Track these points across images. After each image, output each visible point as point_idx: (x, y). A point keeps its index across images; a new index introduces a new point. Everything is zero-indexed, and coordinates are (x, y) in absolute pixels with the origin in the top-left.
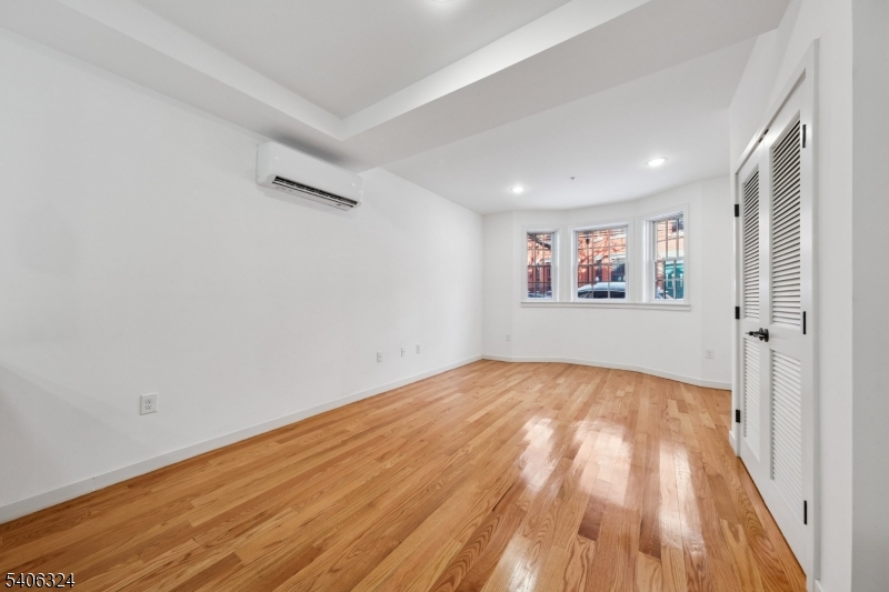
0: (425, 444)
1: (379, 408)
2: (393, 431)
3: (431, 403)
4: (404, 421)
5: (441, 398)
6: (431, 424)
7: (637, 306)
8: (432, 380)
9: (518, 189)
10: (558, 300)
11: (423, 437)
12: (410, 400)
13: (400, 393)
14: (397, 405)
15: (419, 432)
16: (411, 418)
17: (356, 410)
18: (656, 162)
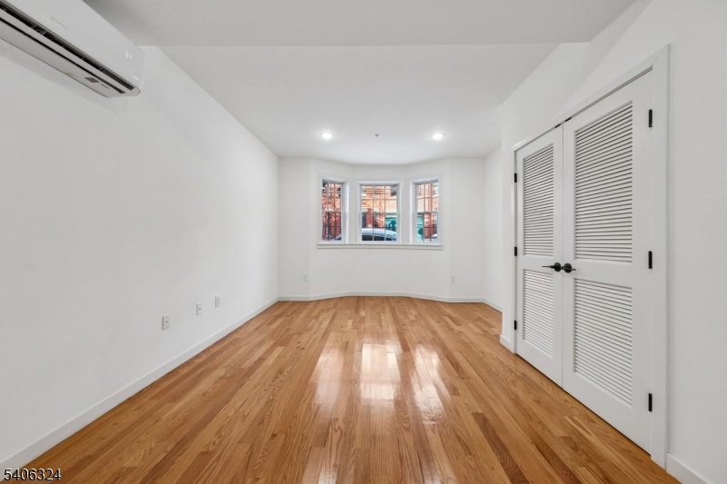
0: (281, 438)
1: (176, 399)
2: (218, 433)
3: (252, 369)
4: (229, 411)
5: (261, 359)
6: (270, 402)
7: (406, 247)
8: (236, 336)
9: (327, 136)
10: (347, 242)
11: (271, 429)
12: (221, 372)
13: (200, 365)
14: (205, 385)
15: (261, 421)
16: (237, 401)
17: (132, 416)
18: (438, 136)
